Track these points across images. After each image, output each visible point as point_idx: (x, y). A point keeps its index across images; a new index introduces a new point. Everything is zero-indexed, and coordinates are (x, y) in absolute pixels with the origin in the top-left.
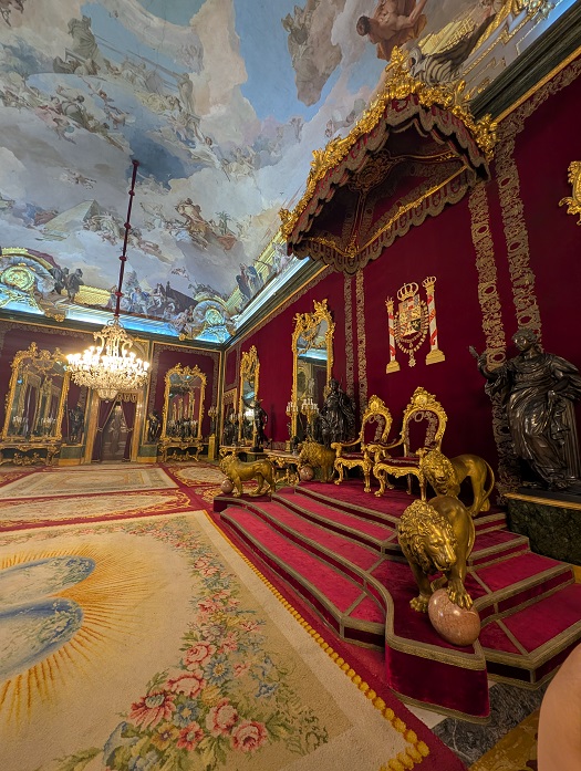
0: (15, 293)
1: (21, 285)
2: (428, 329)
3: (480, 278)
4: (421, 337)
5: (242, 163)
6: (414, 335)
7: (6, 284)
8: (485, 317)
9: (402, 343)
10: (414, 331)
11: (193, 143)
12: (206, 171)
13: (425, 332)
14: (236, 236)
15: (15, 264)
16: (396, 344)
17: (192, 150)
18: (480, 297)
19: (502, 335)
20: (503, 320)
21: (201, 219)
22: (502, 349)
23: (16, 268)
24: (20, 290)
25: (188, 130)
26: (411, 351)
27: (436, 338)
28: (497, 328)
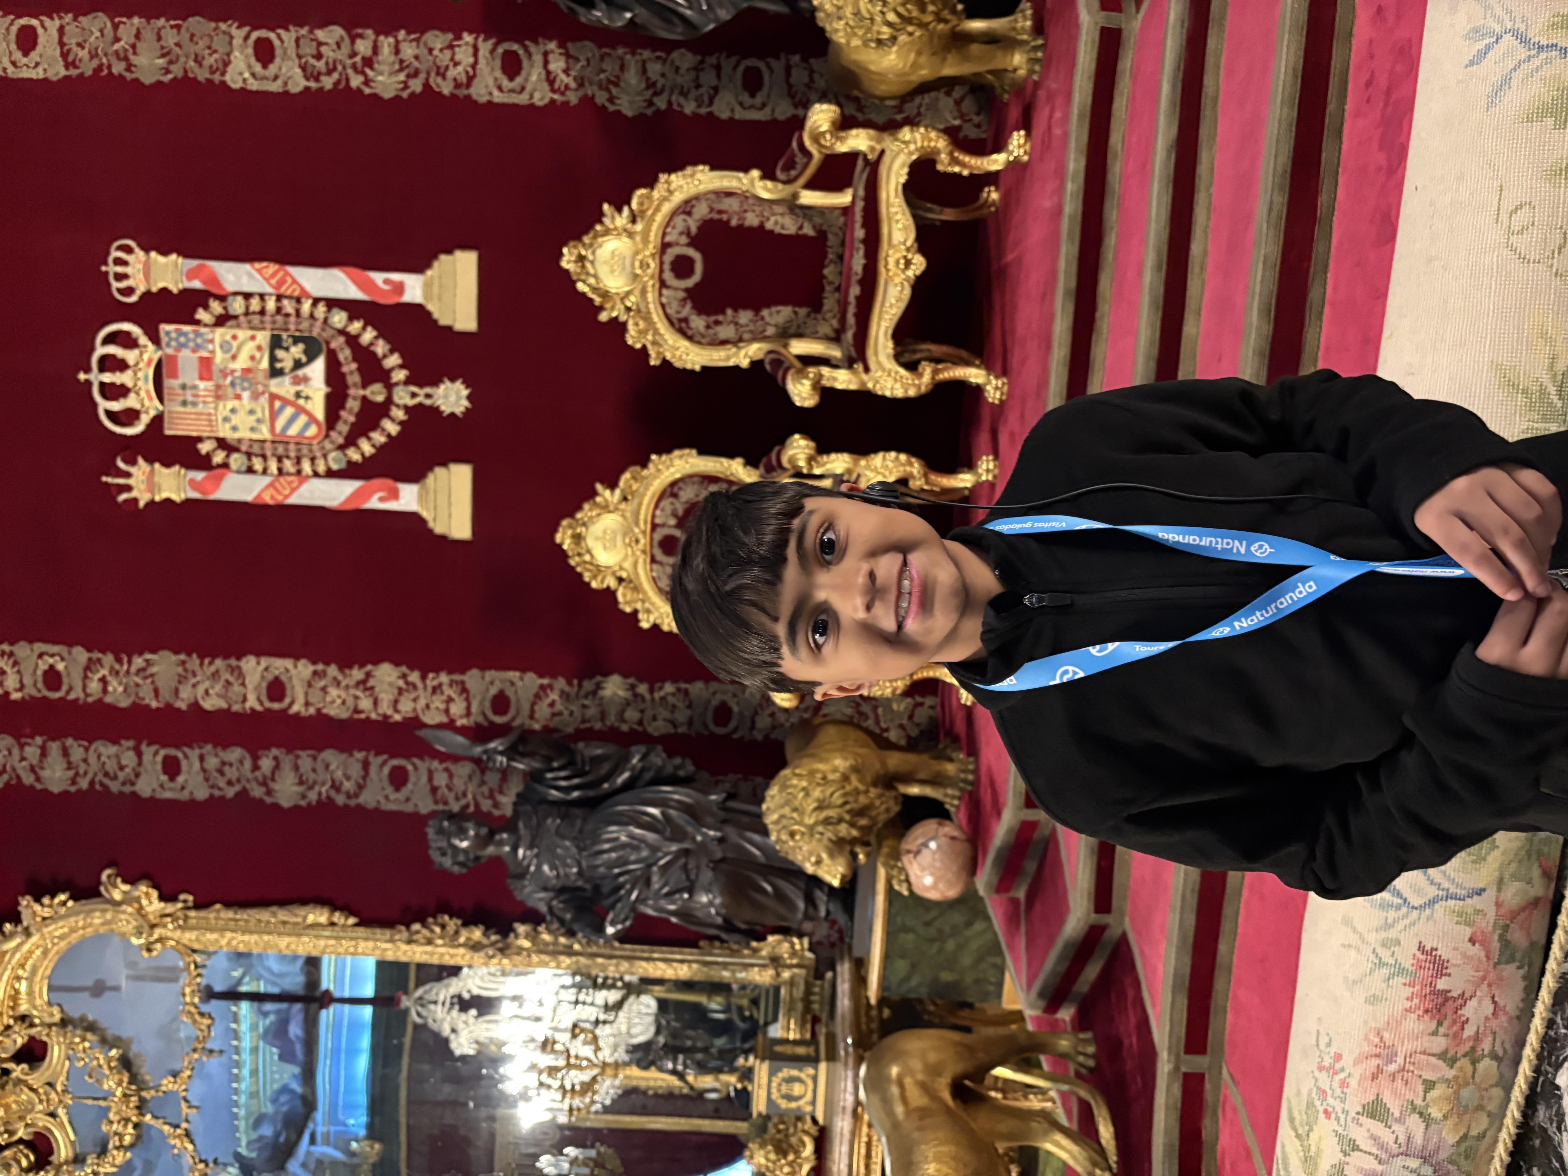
2: (332, 304)
3: (202, 75)
4: (352, 341)
6: (334, 376)
8: (356, 81)
9: (351, 441)
10: (317, 369)
13: (339, 318)
16: (350, 472)
18: (275, 87)
19: (437, 40)
20: (386, 28)
22: (485, 47)
26: (403, 396)
27: (378, 277)
28: (408, 51)
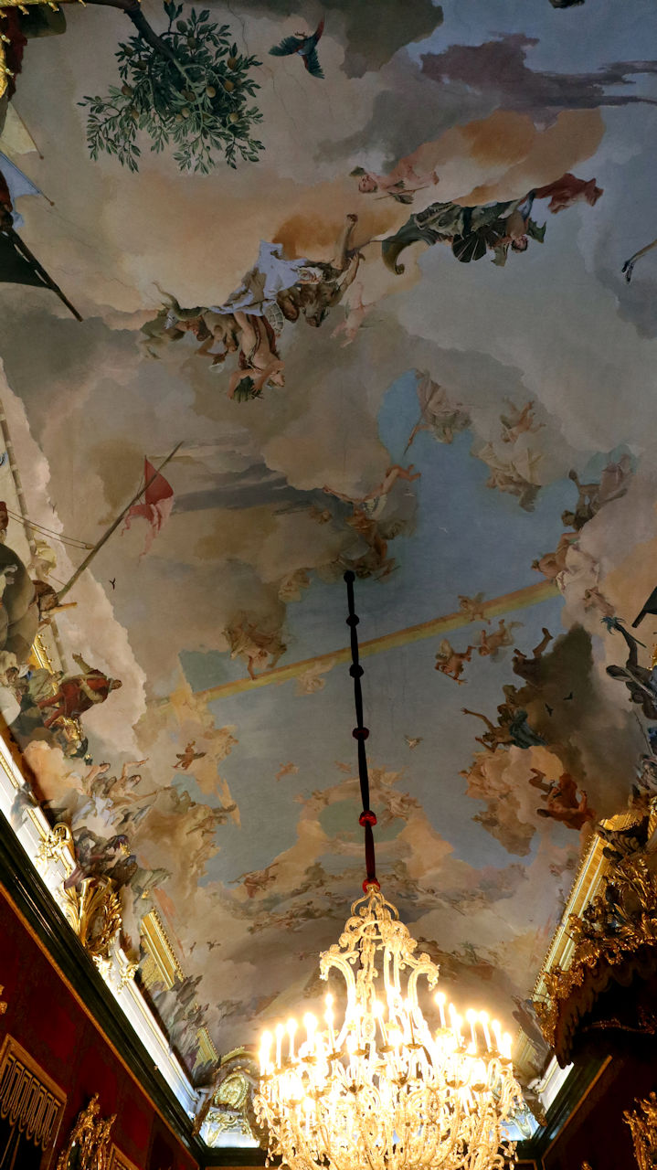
0: (227, 1116)
1: (233, 1102)
5: (473, 900)
7: (220, 1105)
11: (414, 896)
12: (434, 913)
14: (493, 964)
15: (230, 1072)
17: (415, 901)
21: (441, 952)
23: (230, 1078)
24: (233, 1109)
25: (407, 889)
